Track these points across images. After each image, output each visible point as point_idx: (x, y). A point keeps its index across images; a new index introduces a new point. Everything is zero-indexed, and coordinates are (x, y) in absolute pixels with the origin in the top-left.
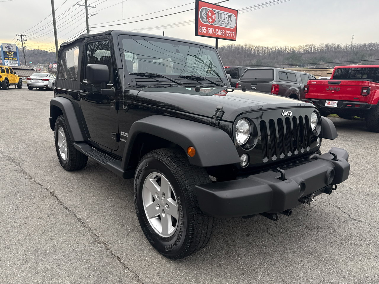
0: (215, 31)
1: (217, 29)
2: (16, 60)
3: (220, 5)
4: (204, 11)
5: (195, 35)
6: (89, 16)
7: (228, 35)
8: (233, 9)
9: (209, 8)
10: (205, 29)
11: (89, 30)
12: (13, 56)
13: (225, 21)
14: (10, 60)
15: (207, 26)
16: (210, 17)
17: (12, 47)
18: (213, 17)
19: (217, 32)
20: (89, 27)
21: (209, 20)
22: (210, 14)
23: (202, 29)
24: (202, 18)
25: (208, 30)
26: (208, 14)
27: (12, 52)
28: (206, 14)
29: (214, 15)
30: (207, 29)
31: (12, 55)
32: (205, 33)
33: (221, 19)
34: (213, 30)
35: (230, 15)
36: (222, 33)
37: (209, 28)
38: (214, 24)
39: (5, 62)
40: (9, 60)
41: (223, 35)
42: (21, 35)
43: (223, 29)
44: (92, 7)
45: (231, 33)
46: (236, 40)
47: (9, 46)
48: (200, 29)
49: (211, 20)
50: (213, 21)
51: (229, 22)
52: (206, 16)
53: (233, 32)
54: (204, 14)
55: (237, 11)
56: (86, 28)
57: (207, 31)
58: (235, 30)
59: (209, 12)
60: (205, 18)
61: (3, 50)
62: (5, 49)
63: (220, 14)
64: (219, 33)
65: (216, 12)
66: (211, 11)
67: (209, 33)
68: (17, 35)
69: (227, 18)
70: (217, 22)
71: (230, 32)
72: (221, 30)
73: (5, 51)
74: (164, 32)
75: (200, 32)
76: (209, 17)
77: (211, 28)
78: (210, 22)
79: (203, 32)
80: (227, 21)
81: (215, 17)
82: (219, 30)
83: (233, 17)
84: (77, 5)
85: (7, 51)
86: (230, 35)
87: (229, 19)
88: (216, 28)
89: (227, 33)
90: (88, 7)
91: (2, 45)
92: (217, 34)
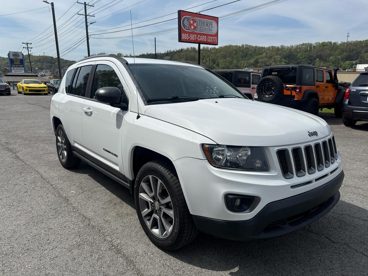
0: (197, 37)
1: (199, 36)
2: (22, 67)
3: (201, 13)
4: (186, 20)
5: (179, 42)
6: (88, 24)
7: (210, 40)
8: (214, 17)
9: (191, 17)
10: (188, 36)
11: (89, 37)
12: (19, 64)
13: (206, 27)
14: (17, 67)
15: (189, 33)
16: (192, 25)
17: (18, 54)
18: (195, 24)
19: (200, 38)
20: (89, 34)
21: (191, 27)
22: (192, 22)
23: (185, 36)
24: (184, 26)
25: (191, 36)
26: (190, 22)
27: (18, 59)
28: (188, 22)
29: (196, 23)
30: (189, 36)
31: (19, 62)
32: (188, 39)
33: (202, 26)
34: (195, 36)
35: (211, 22)
36: (204, 38)
37: (192, 35)
38: (196, 31)
39: (12, 69)
40: (15, 67)
41: (205, 41)
42: (27, 43)
43: (204, 35)
44: (91, 16)
45: (213, 38)
46: (217, 45)
47: (15, 54)
48: (183, 36)
49: (192, 27)
50: (195, 28)
51: (211, 28)
52: (188, 24)
53: (215, 38)
54: (186, 22)
55: (218, 18)
56: (86, 36)
57: (189, 37)
58: (217, 35)
59: (190, 20)
60: (188, 26)
61: (11, 58)
62: (12, 57)
63: (201, 22)
64: (201, 39)
65: (198, 20)
66: (193, 20)
67: (191, 39)
68: (23, 43)
69: (209, 24)
70: (198, 29)
71: (211, 37)
72: (203, 36)
73: (12, 59)
74: (155, 38)
75: (183, 38)
76: (190, 25)
77: (193, 35)
78: (192, 29)
79: (185, 39)
80: (208, 28)
81: (196, 24)
82: (201, 36)
83: (214, 23)
84: (78, 14)
85: (14, 59)
86: (212, 40)
87: (211, 26)
88: (197, 34)
89: (209, 39)
90: (87, 16)
91: (9, 53)
92: (199, 40)
